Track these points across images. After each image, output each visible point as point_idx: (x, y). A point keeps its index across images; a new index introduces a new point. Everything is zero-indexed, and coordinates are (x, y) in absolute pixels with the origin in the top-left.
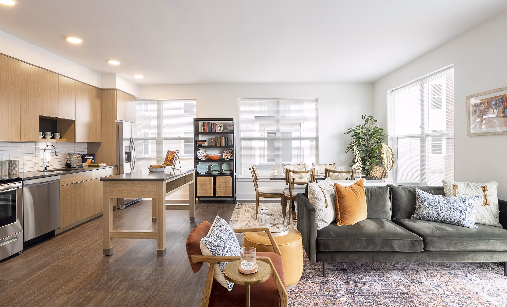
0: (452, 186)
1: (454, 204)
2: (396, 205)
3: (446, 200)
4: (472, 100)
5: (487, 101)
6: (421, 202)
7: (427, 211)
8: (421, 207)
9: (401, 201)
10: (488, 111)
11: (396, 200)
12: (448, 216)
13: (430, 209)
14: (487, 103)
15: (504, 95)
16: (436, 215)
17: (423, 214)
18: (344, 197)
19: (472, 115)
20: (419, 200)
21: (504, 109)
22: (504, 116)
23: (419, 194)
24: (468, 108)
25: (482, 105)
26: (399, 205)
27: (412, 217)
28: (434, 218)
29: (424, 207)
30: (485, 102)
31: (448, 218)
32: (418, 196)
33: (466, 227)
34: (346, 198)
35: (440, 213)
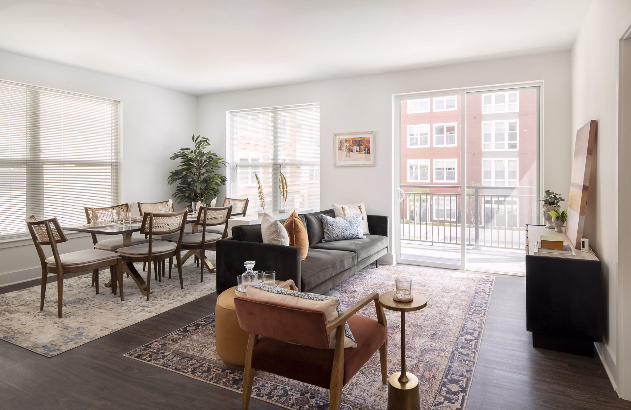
0: (341, 209)
1: (352, 222)
2: (311, 233)
3: (345, 221)
4: (338, 137)
5: (351, 140)
6: (330, 225)
7: (336, 232)
8: (331, 230)
9: (315, 228)
10: (352, 148)
11: (311, 227)
12: (351, 232)
13: (338, 230)
14: (351, 142)
15: (365, 137)
16: (342, 234)
17: (333, 235)
18: (301, 231)
19: (339, 150)
20: (328, 224)
21: (365, 147)
22: (365, 153)
23: (326, 219)
24: (334, 143)
25: (347, 142)
26: (314, 232)
27: (322, 241)
28: (341, 237)
29: (333, 229)
30: (350, 141)
31: (351, 234)
32: (326, 221)
33: (361, 238)
34: (302, 231)
35: (345, 231)
